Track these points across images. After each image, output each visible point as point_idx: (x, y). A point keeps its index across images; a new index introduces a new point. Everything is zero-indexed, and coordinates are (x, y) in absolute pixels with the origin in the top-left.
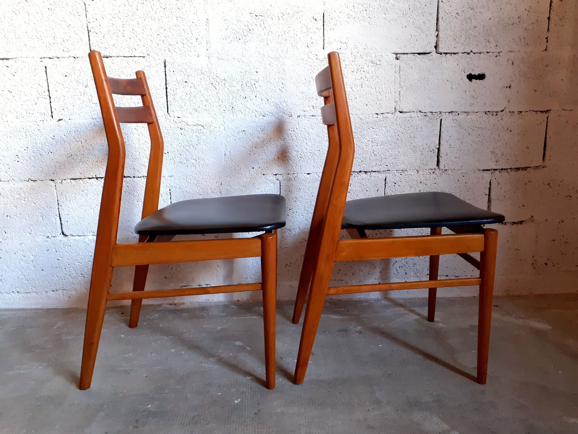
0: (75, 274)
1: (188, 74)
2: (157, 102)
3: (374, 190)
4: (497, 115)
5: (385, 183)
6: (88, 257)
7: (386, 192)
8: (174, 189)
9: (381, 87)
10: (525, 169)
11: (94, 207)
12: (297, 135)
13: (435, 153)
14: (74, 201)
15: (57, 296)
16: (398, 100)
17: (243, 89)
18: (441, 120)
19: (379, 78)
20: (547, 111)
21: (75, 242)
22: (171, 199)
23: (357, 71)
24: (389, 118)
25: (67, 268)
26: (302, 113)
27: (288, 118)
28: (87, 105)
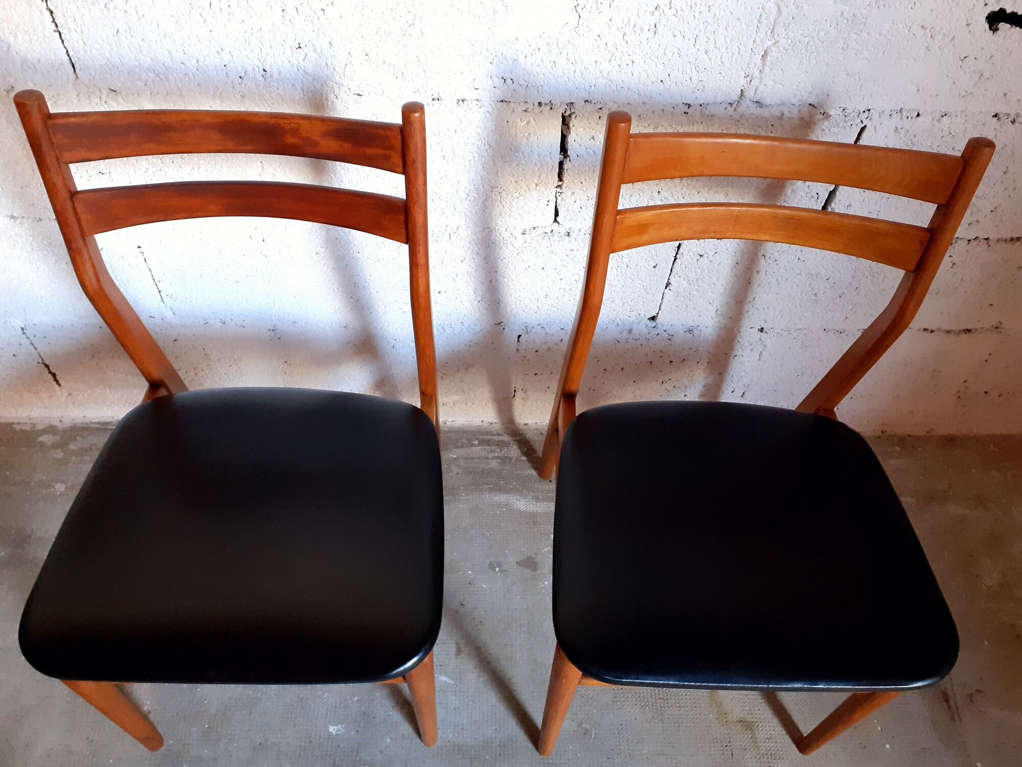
3: (648, 267)
5: (677, 253)
13: (819, 201)
16: (757, 73)
18: (863, 129)
22: (146, 262)
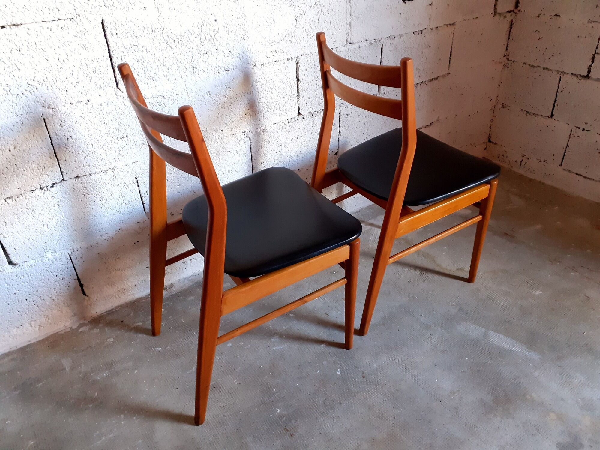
0: (41, 301)
1: (136, 35)
2: (102, 77)
4: (422, 33)
6: (54, 278)
7: (341, 125)
8: (142, 176)
9: (335, 20)
10: (437, 79)
11: (47, 221)
12: (262, 85)
14: (18, 223)
15: (25, 331)
16: (350, 32)
17: (202, 43)
18: (382, 46)
19: (334, 11)
20: (454, 24)
21: (32, 268)
22: (138, 187)
23: (314, 6)
24: (342, 52)
25: (29, 299)
26: (265, 61)
27: (252, 69)
28: (5, 99)
